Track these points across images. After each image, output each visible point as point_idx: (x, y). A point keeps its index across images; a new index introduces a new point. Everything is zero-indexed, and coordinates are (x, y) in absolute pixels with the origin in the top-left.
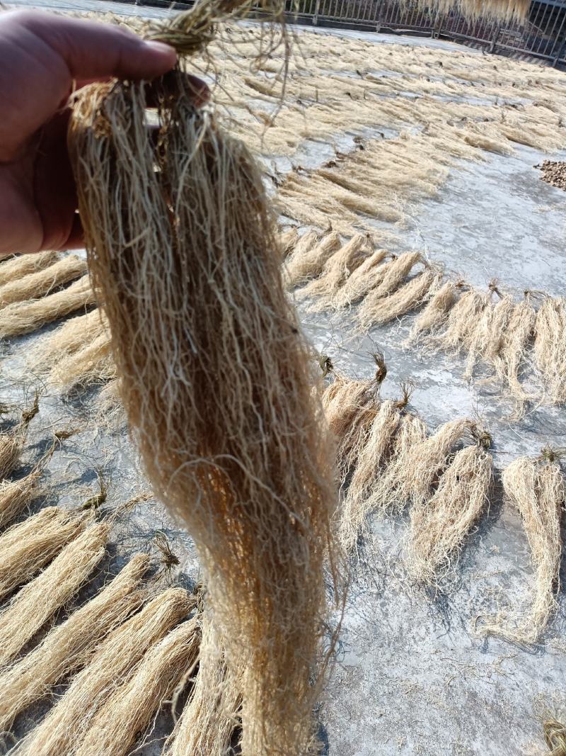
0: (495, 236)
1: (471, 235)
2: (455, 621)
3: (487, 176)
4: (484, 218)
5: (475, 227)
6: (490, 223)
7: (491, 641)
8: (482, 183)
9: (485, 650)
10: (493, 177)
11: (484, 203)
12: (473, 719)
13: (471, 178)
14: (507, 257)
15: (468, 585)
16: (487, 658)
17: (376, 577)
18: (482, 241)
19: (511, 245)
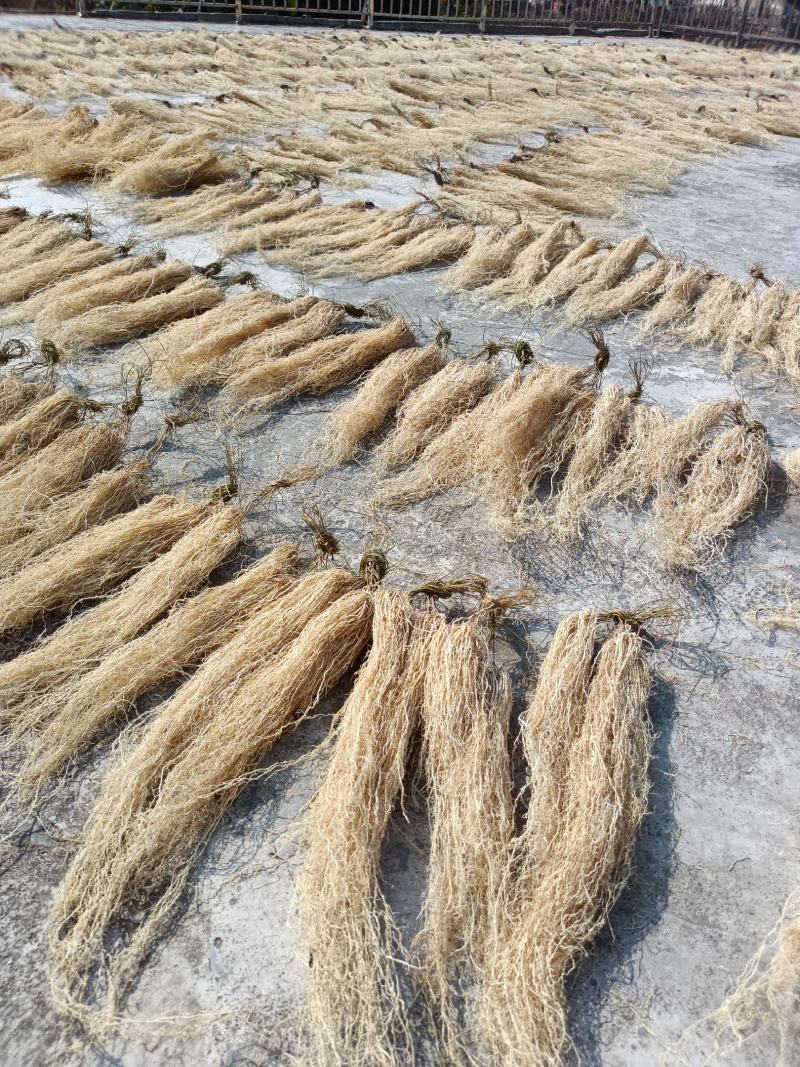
0: (756, 228)
1: (721, 229)
2: (726, 614)
3: (739, 169)
4: (737, 211)
5: (726, 221)
6: (748, 216)
7: (780, 634)
8: (733, 176)
9: (772, 643)
10: (747, 170)
11: (737, 196)
12: (760, 712)
13: (717, 171)
14: (775, 249)
15: (742, 578)
16: (776, 651)
17: (610, 569)
18: (737, 234)
19: (781, 237)
